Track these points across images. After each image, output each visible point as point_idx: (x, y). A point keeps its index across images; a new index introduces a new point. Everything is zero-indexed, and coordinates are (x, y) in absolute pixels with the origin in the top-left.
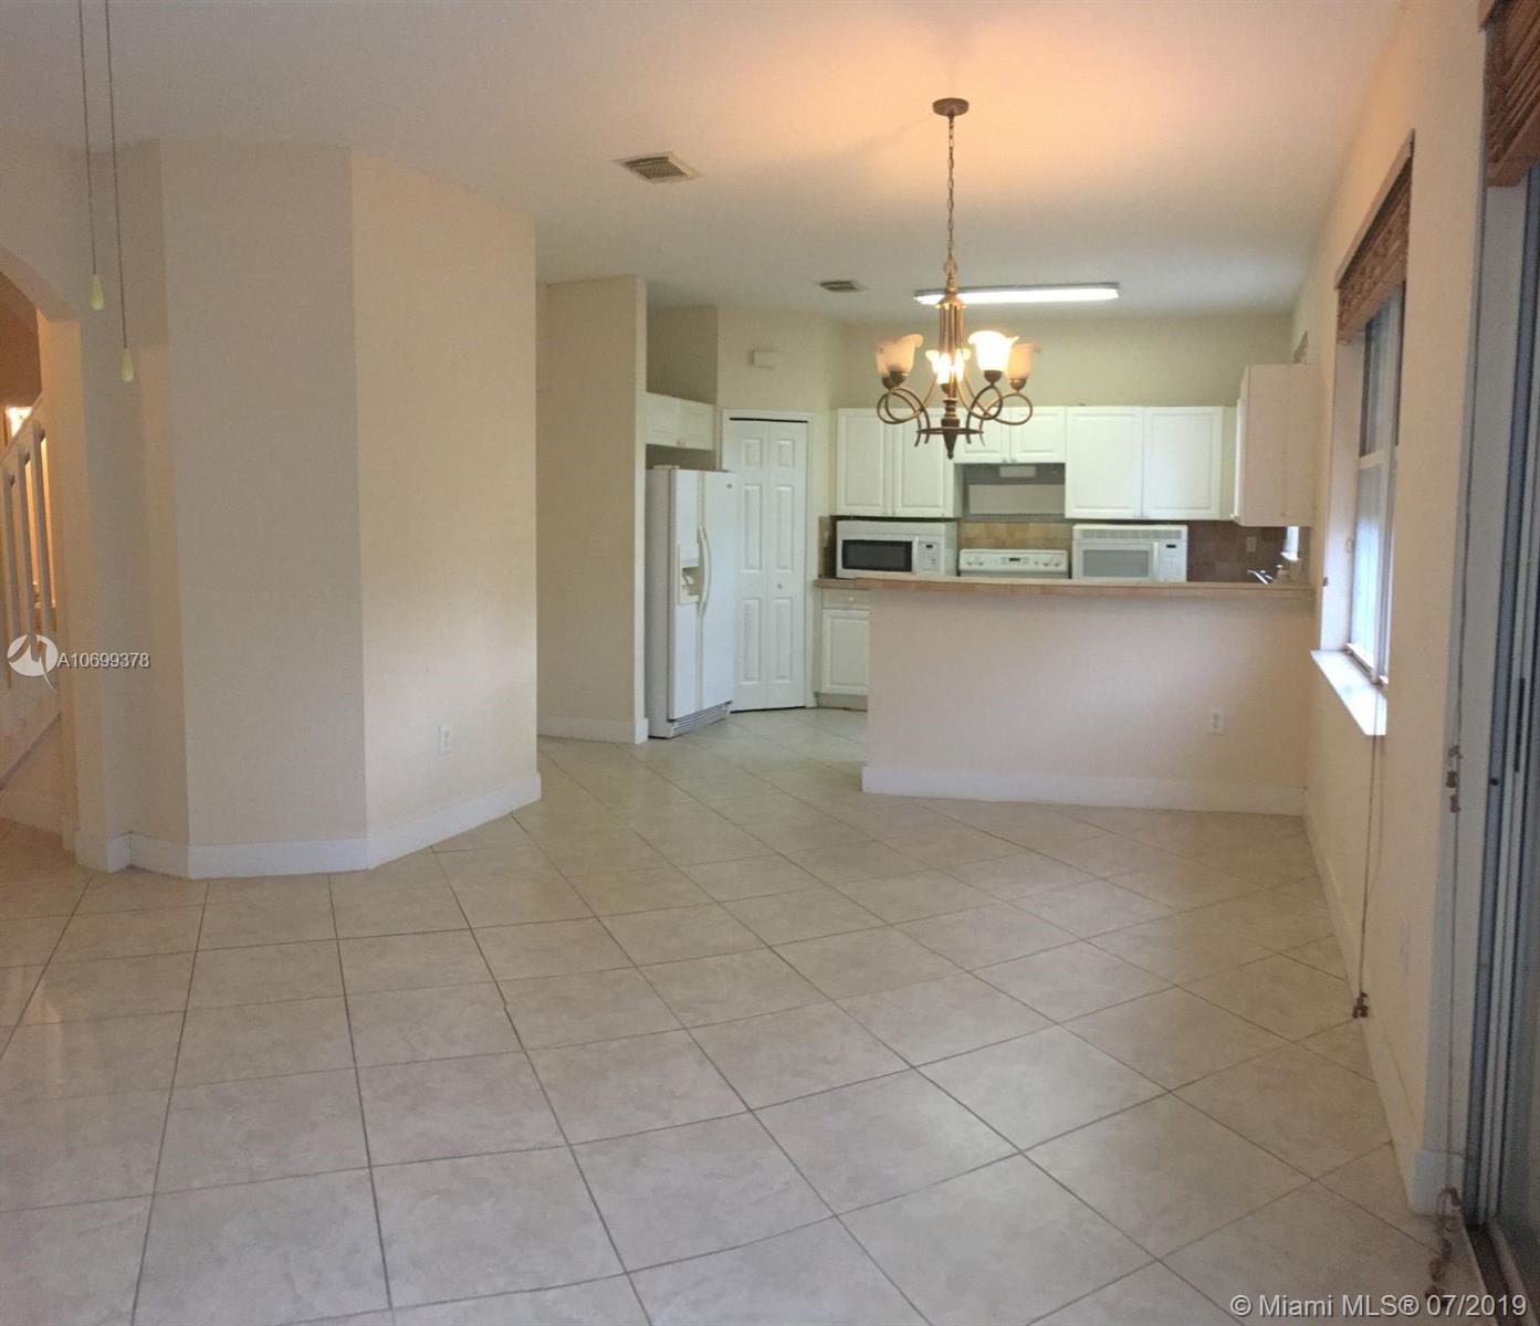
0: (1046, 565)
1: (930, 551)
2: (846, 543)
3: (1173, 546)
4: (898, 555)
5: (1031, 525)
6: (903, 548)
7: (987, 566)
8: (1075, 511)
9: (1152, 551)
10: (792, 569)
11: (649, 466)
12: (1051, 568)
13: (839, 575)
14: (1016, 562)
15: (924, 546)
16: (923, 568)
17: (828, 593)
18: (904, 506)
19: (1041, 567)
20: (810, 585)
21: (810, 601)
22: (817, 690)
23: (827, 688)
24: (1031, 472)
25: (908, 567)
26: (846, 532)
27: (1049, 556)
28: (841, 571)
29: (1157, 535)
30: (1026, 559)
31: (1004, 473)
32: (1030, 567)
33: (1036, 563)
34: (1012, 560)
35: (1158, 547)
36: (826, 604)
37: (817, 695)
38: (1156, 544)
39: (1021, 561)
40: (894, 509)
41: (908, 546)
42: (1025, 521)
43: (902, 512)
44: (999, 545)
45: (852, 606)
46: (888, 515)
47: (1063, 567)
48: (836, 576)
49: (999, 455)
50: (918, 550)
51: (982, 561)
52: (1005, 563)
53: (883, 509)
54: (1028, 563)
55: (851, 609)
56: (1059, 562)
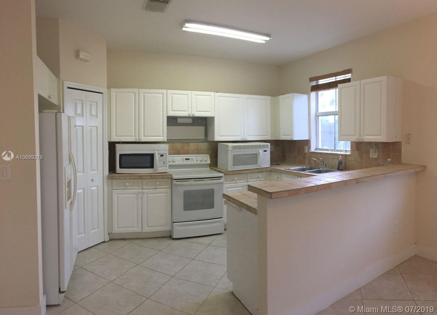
0: (201, 161)
1: (163, 158)
2: (121, 155)
3: (266, 151)
5: (190, 144)
6: (149, 158)
8: (219, 137)
9: (259, 153)
10: (97, 171)
11: (40, 111)
12: (204, 162)
14: (188, 160)
15: (160, 156)
16: (160, 166)
17: (115, 182)
18: (144, 136)
19: (199, 162)
20: (105, 178)
21: (107, 187)
22: (110, 232)
23: (116, 230)
24: (190, 121)
25: (152, 166)
26: (120, 150)
27: (203, 157)
28: (118, 170)
29: (260, 147)
30: (192, 159)
31: (180, 121)
32: (195, 162)
33: (197, 161)
34: (186, 159)
35: (261, 151)
36: (114, 187)
37: (109, 234)
39: (190, 160)
40: (140, 138)
41: (152, 156)
42: (188, 142)
43: (144, 139)
44: (178, 153)
45: (128, 188)
46: (138, 141)
47: (209, 162)
48: (117, 172)
49: (187, 112)
50: (157, 157)
51: (175, 160)
52: (184, 161)
53: (134, 138)
54: (193, 161)
55: (127, 189)
56: (206, 160)
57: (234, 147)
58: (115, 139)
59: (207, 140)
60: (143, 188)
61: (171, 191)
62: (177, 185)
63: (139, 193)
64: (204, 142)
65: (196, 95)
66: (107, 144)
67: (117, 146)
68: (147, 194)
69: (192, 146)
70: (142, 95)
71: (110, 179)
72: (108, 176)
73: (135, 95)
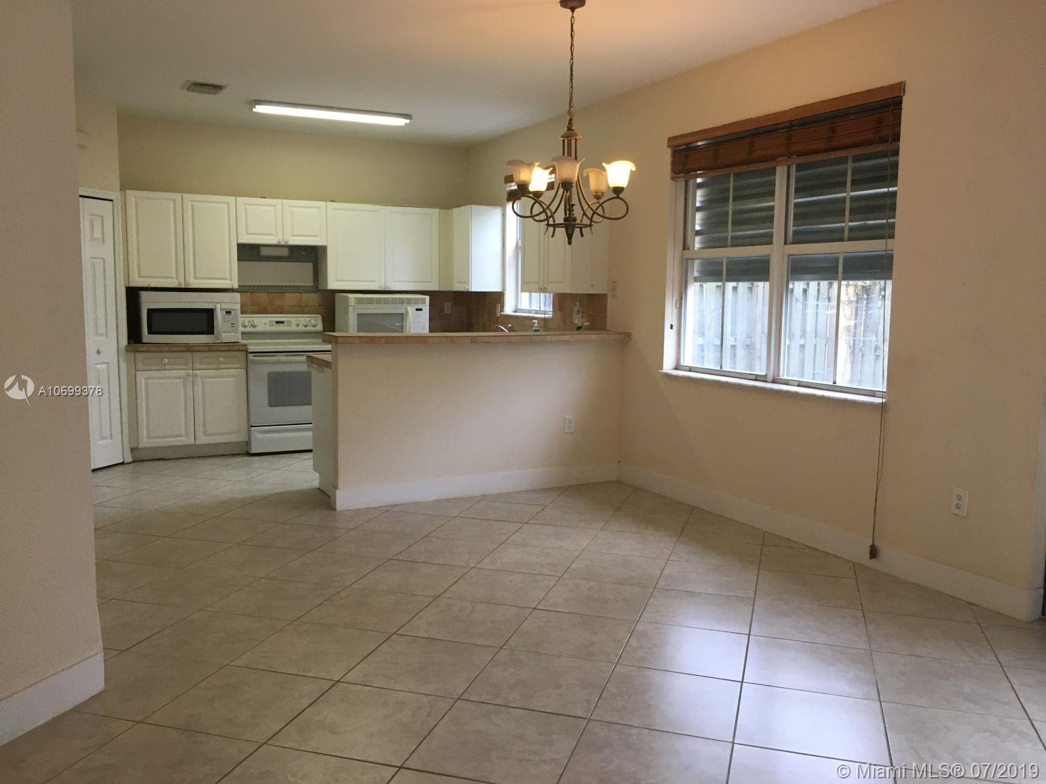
0: (306, 326)
1: (230, 317)
2: (150, 311)
3: (421, 310)
4: (203, 321)
5: (286, 295)
6: (204, 316)
7: (260, 328)
8: (336, 285)
9: (407, 313)
10: (107, 336)
12: (310, 329)
13: (145, 340)
14: (282, 325)
15: (224, 313)
17: (140, 356)
18: (196, 278)
19: (302, 328)
21: (123, 366)
22: (134, 445)
23: (145, 442)
24: (285, 252)
25: (211, 331)
26: (149, 302)
27: (308, 319)
28: (146, 337)
29: (409, 302)
30: (289, 322)
32: (293, 328)
33: (298, 325)
34: (277, 322)
35: (411, 310)
36: (140, 366)
37: (132, 450)
38: (409, 308)
39: (285, 324)
40: (187, 281)
41: (210, 313)
42: (282, 291)
43: (195, 284)
44: (263, 311)
45: (167, 367)
46: (183, 286)
47: (320, 328)
48: (144, 341)
49: (275, 238)
50: (219, 316)
51: (256, 324)
52: (273, 325)
53: (176, 281)
54: (291, 325)
55: (165, 370)
56: (315, 324)
57: (359, 301)
58: (137, 282)
59: (317, 288)
60: (195, 368)
61: (245, 373)
62: (254, 362)
63: (188, 375)
64: (312, 292)
65: (290, 206)
66: (124, 290)
67: (143, 294)
68: (202, 378)
69: (290, 299)
70: (188, 205)
71: (132, 351)
72: (126, 346)
73: (175, 203)
